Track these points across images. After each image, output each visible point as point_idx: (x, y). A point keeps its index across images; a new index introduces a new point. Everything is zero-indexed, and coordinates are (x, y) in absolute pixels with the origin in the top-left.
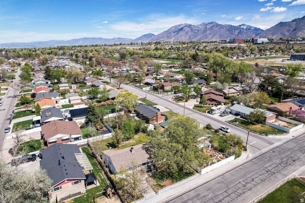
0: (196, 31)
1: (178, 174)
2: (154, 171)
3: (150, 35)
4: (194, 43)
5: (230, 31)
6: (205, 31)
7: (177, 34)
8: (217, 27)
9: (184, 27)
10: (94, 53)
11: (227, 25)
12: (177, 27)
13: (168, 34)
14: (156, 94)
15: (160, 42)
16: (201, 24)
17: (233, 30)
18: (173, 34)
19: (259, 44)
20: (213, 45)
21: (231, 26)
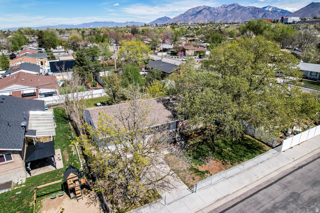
0: (216, 14)
1: (232, 148)
2: (181, 143)
3: (166, 18)
4: (215, 24)
5: (253, 14)
6: (225, 14)
7: (195, 17)
8: (239, 9)
9: (203, 10)
10: (103, 31)
11: (250, 7)
12: (195, 10)
13: (185, 17)
14: (175, 58)
15: (177, 23)
16: (221, 7)
17: (257, 13)
18: (190, 18)
19: (290, 23)
20: (236, 26)
21: (255, 8)
